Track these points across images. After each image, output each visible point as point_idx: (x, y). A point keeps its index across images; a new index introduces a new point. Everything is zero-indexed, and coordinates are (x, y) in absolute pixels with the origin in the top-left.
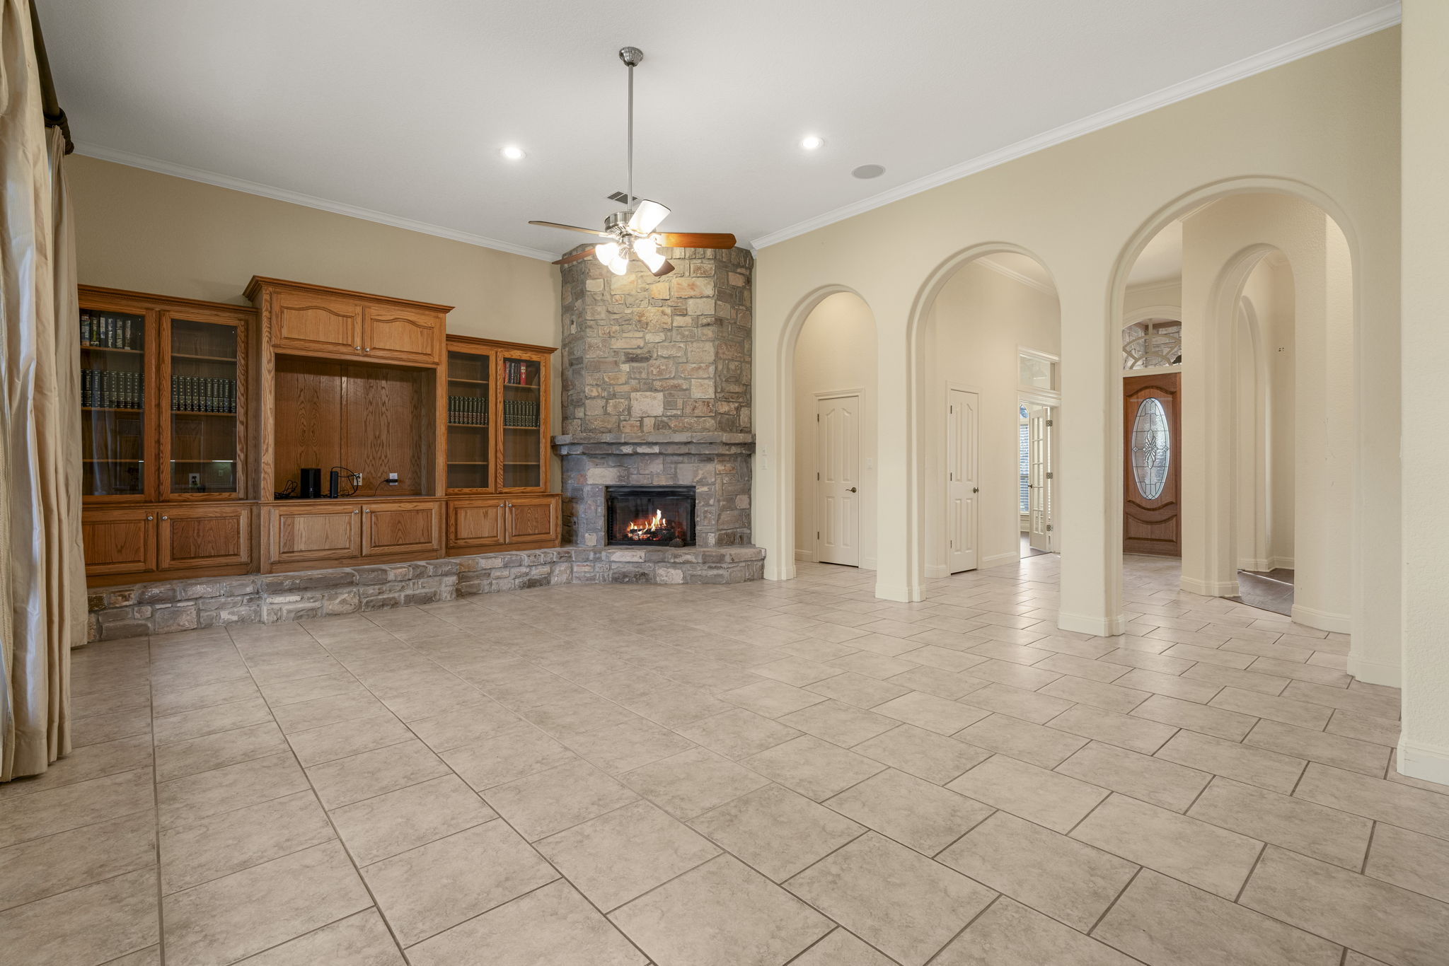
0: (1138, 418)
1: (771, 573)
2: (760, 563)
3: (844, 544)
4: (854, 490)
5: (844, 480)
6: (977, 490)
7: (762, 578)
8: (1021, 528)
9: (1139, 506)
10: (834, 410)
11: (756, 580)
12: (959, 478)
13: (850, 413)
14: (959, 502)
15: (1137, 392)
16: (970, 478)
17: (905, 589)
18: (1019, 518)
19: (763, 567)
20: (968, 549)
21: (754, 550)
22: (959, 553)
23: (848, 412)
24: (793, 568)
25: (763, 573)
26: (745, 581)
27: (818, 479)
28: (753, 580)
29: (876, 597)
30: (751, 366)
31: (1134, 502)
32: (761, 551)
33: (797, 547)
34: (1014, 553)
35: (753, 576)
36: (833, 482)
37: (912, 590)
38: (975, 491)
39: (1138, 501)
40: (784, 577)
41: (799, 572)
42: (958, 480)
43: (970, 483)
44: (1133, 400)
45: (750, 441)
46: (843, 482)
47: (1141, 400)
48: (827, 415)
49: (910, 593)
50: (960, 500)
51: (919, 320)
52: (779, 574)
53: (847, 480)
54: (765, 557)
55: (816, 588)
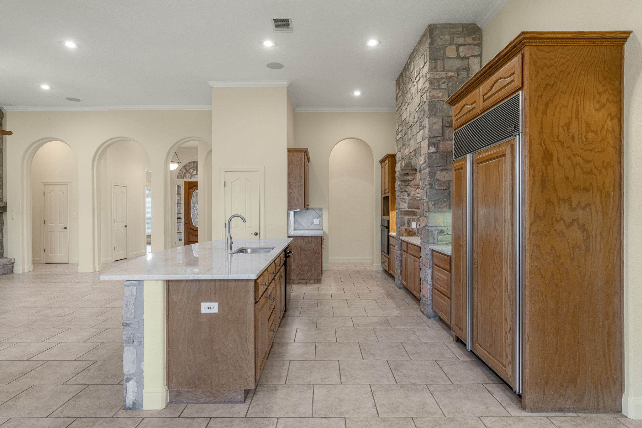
0: (192, 197)
1: (18, 269)
2: (11, 266)
3: (60, 254)
4: (65, 228)
5: (60, 223)
6: (127, 226)
7: (13, 272)
8: (147, 241)
9: (193, 230)
10: (53, 190)
11: (9, 274)
12: (118, 221)
13: (63, 192)
14: (118, 231)
15: (192, 187)
16: (123, 221)
17: (92, 267)
18: (146, 236)
19: (13, 267)
20: (122, 250)
21: (7, 259)
22: (118, 252)
23: (61, 192)
24: (31, 266)
25: (13, 270)
26: (2, 275)
27: (44, 223)
28: (7, 274)
29: (78, 272)
30: (2, 168)
31: (191, 228)
32: (12, 260)
33: (34, 257)
34: (144, 251)
35: (7, 272)
36: (54, 224)
37: (95, 267)
38: (125, 226)
39: (193, 228)
40: (26, 271)
41: (34, 268)
42: (117, 222)
43: (124, 223)
44: (191, 190)
45: (3, 206)
46: (59, 224)
47: (193, 190)
48: (50, 192)
49: (94, 268)
50: (119, 230)
51: (98, 160)
52: (23, 269)
53: (61, 223)
54: (14, 263)
55: (46, 273)
